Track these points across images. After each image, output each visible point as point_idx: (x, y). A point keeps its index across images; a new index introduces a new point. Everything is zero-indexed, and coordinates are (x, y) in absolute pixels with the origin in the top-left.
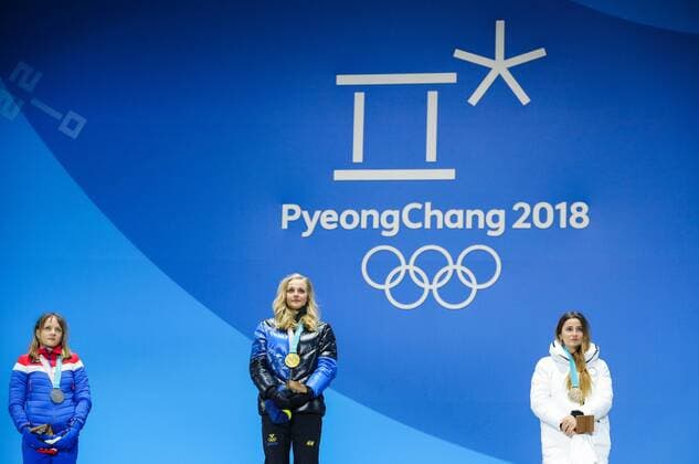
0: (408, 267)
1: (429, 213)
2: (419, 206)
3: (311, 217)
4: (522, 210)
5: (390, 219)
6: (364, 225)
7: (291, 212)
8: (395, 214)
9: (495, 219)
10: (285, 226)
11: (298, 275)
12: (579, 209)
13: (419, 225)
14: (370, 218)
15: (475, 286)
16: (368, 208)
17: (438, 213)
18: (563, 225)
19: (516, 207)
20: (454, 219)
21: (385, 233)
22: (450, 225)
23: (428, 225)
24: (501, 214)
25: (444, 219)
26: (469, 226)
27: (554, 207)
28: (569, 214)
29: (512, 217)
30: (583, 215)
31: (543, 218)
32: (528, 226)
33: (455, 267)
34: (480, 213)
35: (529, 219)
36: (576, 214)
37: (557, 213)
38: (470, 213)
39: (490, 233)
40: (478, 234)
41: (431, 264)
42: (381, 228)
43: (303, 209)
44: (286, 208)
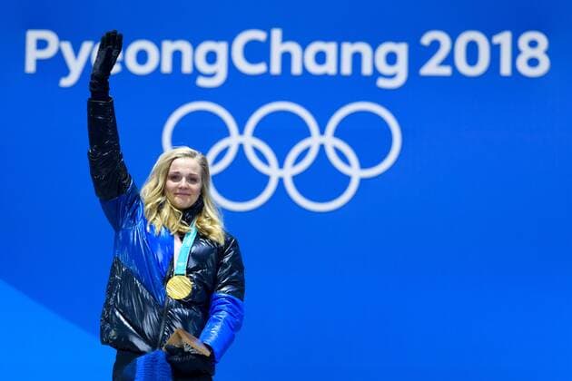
0: (241, 140)
1: (278, 47)
2: (260, 35)
3: (76, 51)
4: (435, 45)
5: (211, 57)
6: (167, 67)
7: (42, 44)
8: (220, 48)
9: (392, 59)
10: (30, 67)
11: (186, 150)
12: (533, 44)
13: (259, 69)
14: (177, 56)
15: (356, 173)
16: (173, 39)
17: (294, 48)
18: (506, 69)
19: (426, 39)
20: (321, 58)
21: (202, 82)
22: (315, 69)
23: (276, 68)
24: (402, 50)
25: (304, 59)
26: (347, 69)
27: (490, 39)
28: (516, 52)
29: (419, 56)
30: (539, 53)
31: (472, 57)
32: (446, 71)
33: (322, 140)
34: (364, 48)
35: (449, 60)
36: (527, 53)
37: (495, 51)
38: (348, 49)
39: (382, 83)
40: (362, 85)
41: (282, 135)
42: (196, 73)
43: (62, 38)
44: (32, 36)
